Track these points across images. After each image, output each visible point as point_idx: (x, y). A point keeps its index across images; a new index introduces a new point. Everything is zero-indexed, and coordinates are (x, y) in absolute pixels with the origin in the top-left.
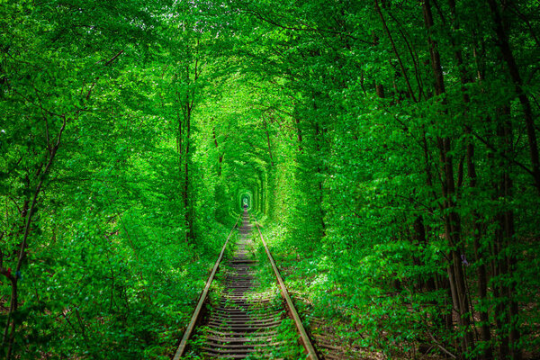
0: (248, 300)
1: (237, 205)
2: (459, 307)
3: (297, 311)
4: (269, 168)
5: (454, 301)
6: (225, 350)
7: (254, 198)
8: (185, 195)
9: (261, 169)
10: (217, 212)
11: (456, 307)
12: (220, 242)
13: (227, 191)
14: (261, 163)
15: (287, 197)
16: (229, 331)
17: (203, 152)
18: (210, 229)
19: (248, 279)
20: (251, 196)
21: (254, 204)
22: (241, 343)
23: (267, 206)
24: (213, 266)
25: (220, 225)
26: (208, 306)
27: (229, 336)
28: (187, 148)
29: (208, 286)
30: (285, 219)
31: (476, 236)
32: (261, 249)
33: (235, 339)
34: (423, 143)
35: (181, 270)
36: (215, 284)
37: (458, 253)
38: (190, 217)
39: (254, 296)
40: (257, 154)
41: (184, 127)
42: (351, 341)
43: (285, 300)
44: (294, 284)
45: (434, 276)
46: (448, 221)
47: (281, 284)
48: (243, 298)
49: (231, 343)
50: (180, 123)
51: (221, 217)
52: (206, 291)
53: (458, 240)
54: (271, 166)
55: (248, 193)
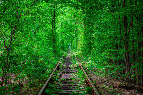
0: (70, 66)
1: (67, 47)
2: (127, 68)
3: (83, 68)
4: (76, 36)
5: (126, 66)
6: (64, 76)
7: (72, 45)
8: (53, 40)
9: (74, 37)
10: (62, 47)
11: (127, 67)
12: (62, 54)
13: (64, 42)
14: (74, 35)
15: (81, 43)
16: (65, 72)
17: (59, 30)
18: (60, 51)
19: (70, 62)
20: (71, 45)
21: (72, 47)
22: (68, 75)
23: (75, 47)
24: (61, 59)
25: (63, 51)
26: (59, 67)
27: (65, 74)
28: (55, 28)
29: (59, 62)
30: (80, 49)
31: (133, 48)
32: (74, 56)
33: (66, 74)
34: (119, 23)
35: (52, 58)
36: (61, 62)
37: (128, 53)
38: (55, 46)
39: (71, 66)
40: (73, 32)
41: (54, 22)
42: (98, 75)
43: (80, 66)
44: (82, 63)
45: (121, 61)
46: (125, 44)
47: (79, 63)
48: (69, 66)
49: (65, 75)
50: (53, 21)
51: (63, 48)
52: (59, 63)
53: (128, 49)
54: (77, 35)
55: (70, 44)
